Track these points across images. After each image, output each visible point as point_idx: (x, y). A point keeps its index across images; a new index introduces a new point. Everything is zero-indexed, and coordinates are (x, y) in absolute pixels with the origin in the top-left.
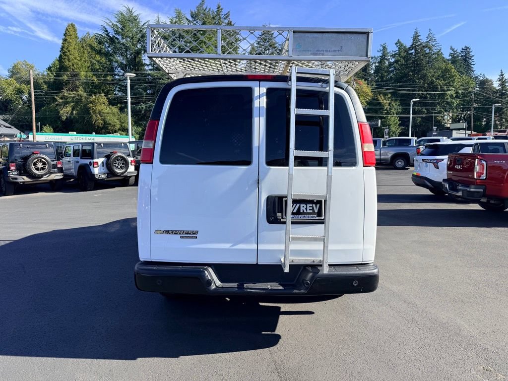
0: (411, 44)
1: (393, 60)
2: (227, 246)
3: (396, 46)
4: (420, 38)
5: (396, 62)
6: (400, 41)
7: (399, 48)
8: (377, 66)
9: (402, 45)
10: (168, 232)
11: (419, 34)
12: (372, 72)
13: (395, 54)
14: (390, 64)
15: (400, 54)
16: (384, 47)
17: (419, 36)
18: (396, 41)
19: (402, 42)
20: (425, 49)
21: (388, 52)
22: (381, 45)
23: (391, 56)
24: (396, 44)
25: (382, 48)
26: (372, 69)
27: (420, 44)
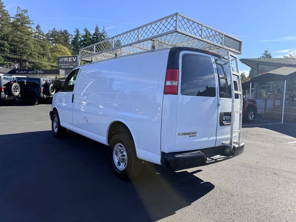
0: (94, 32)
1: (83, 39)
2: (206, 139)
3: (84, 31)
4: (99, 30)
5: (85, 40)
6: (87, 29)
7: (86, 33)
8: (73, 40)
9: (88, 31)
10: (184, 134)
11: (98, 28)
12: (70, 43)
13: (84, 36)
14: (81, 41)
15: (87, 36)
16: (78, 31)
17: (98, 29)
18: (85, 29)
19: (88, 30)
20: (102, 37)
21: (80, 33)
22: (76, 29)
23: (82, 36)
24: (84, 30)
25: (76, 31)
26: (70, 41)
27: (99, 34)
